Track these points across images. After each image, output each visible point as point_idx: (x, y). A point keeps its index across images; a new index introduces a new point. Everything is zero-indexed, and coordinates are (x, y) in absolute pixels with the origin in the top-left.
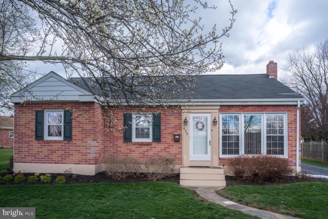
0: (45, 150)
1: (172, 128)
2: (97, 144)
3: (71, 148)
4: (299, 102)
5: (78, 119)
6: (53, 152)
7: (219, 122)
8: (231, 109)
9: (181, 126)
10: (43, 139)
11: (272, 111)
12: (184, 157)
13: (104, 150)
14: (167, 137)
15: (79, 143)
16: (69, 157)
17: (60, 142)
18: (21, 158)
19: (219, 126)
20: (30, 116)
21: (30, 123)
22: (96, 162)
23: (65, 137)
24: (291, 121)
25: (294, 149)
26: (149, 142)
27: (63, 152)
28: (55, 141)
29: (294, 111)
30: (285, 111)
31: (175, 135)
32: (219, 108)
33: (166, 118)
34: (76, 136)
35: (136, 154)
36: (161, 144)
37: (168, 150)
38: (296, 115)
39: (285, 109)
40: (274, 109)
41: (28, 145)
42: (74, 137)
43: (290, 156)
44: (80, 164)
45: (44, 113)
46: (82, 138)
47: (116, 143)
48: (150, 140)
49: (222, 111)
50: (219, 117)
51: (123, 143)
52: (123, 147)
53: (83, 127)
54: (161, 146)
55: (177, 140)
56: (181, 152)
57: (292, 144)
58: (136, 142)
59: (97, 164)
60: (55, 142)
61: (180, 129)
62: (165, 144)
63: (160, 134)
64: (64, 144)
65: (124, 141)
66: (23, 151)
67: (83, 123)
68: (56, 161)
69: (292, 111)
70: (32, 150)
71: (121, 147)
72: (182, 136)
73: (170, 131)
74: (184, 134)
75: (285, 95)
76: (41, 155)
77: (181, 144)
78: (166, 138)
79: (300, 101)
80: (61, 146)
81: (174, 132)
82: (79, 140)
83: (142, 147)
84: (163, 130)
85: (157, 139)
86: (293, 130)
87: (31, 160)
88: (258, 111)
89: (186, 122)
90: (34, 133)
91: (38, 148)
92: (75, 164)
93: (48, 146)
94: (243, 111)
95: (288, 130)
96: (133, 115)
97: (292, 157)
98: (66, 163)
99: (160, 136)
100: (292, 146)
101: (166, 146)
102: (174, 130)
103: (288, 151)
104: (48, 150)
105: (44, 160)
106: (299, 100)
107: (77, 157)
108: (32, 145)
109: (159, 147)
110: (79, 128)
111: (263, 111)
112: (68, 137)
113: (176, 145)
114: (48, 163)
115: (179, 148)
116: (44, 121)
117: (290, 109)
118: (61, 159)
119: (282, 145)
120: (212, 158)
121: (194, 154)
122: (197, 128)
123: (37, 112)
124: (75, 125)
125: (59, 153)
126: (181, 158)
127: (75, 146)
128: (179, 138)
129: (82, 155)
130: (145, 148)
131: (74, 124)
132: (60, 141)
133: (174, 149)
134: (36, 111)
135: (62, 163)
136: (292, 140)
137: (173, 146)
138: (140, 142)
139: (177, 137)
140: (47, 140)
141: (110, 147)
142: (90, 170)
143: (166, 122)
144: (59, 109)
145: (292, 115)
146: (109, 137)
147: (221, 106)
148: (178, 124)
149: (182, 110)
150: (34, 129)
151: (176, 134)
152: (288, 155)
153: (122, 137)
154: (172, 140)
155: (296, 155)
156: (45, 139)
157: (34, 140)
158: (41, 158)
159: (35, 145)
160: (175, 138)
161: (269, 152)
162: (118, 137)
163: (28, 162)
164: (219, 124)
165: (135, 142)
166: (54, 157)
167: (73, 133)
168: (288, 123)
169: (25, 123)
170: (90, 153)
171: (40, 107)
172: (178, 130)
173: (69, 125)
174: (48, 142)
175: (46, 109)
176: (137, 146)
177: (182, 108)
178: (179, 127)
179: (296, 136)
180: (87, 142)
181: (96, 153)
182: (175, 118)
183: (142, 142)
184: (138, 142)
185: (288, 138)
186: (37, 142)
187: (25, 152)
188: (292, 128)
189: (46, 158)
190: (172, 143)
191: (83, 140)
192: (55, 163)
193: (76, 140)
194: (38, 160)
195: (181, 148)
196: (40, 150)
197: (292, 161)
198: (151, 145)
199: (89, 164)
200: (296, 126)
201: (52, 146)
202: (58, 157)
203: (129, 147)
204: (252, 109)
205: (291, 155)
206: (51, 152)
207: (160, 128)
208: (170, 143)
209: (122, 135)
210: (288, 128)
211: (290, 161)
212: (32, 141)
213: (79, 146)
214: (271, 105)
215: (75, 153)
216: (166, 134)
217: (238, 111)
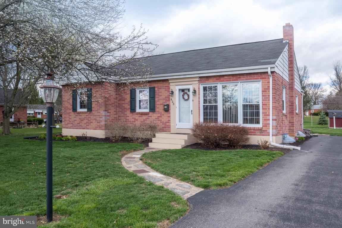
0: (77, 118)
1: (163, 99)
2: (107, 114)
3: (92, 117)
4: (269, 69)
6: (82, 120)
7: (199, 92)
8: (209, 80)
9: (169, 97)
10: (76, 111)
11: (246, 79)
12: (172, 124)
13: (118, 119)
14: (160, 108)
15: (96, 113)
16: (91, 124)
18: (66, 125)
19: (199, 96)
21: (70, 100)
22: (106, 128)
23: (88, 109)
24: (264, 89)
25: (268, 117)
26: (147, 112)
27: (87, 121)
28: (82, 112)
29: (268, 78)
30: (259, 79)
31: (165, 106)
33: (159, 91)
34: (94, 108)
35: (139, 122)
36: (155, 113)
37: (160, 118)
38: (269, 82)
39: (259, 76)
40: (248, 77)
41: (69, 116)
42: (93, 109)
44: (96, 129)
45: (77, 91)
46: (97, 109)
47: (126, 113)
48: (147, 110)
49: (201, 82)
50: (199, 88)
51: (130, 113)
53: (98, 101)
54: (156, 115)
55: (167, 109)
56: (170, 120)
57: (266, 113)
59: (106, 130)
62: (158, 113)
63: (154, 104)
64: (88, 114)
65: (131, 112)
67: (98, 98)
68: (83, 127)
69: (266, 78)
70: (71, 119)
71: (129, 116)
72: (170, 106)
73: (161, 102)
74: (171, 104)
76: (76, 123)
77: (170, 113)
79: (271, 68)
80: (86, 116)
81: (164, 103)
83: (142, 117)
84: (157, 101)
85: (153, 109)
86: (266, 98)
87: (71, 126)
88: (233, 80)
89: (172, 93)
90: (72, 107)
91: (74, 117)
92: (94, 129)
93: (79, 116)
94: (220, 81)
95: (262, 98)
96: (137, 89)
97: (266, 126)
99: (155, 106)
100: (266, 115)
101: (159, 115)
102: (164, 101)
103: (263, 120)
104: (79, 119)
105: (78, 127)
106: (269, 66)
107: (94, 124)
108: (71, 116)
109: (154, 116)
110: (95, 101)
111: (237, 80)
113: (166, 114)
115: (168, 117)
116: (77, 98)
117: (263, 76)
118: (86, 125)
119: (258, 114)
121: (179, 122)
122: (183, 98)
124: (93, 100)
125: (85, 121)
126: (170, 126)
127: (94, 116)
129: (97, 123)
130: (144, 117)
132: (85, 112)
133: (165, 118)
134: (72, 90)
137: (164, 115)
138: (141, 112)
139: (166, 107)
141: (122, 116)
143: (159, 94)
145: (266, 83)
146: (121, 108)
147: (200, 77)
148: (168, 95)
149: (169, 83)
150: (72, 104)
152: (263, 124)
154: (162, 110)
155: (269, 124)
156: (78, 111)
158: (76, 125)
159: (73, 115)
160: (164, 108)
161: (246, 121)
162: (126, 108)
164: (199, 94)
165: (138, 112)
166: (83, 124)
167: (93, 106)
168: (263, 91)
169: (67, 100)
170: (102, 121)
171: (75, 87)
172: (168, 101)
173: (90, 99)
174: (79, 113)
176: (139, 115)
177: (170, 81)
178: (168, 99)
179: (269, 105)
180: (100, 112)
182: (165, 90)
183: (142, 112)
184: (139, 112)
185: (263, 107)
186: (73, 113)
187: (67, 120)
188: (266, 96)
189: (78, 125)
190: (163, 112)
191: (98, 111)
192: (83, 129)
193: (94, 111)
194: (74, 127)
195: (170, 117)
196: (75, 119)
197: (266, 131)
198: (149, 114)
199: (101, 129)
200: (269, 93)
201: (81, 116)
203: (134, 117)
204: (227, 78)
205: (265, 124)
207: (154, 100)
208: (161, 113)
209: (129, 107)
210: (263, 96)
211: (264, 131)
212: (71, 113)
213: (96, 116)
214: (245, 74)
215: (94, 121)
216: (159, 104)
217: (215, 81)
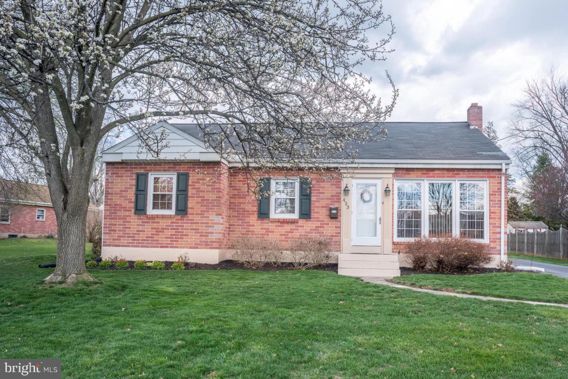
0: (148, 229)
1: (327, 199)
2: (221, 221)
3: (186, 226)
4: (504, 165)
5: (197, 185)
6: (159, 231)
7: (393, 190)
8: (410, 174)
9: (339, 196)
10: (145, 214)
11: (467, 177)
12: (344, 239)
13: (230, 229)
14: (319, 211)
15: (197, 219)
16: (183, 238)
17: (170, 217)
18: (113, 239)
19: (393, 197)
20: (128, 181)
21: (127, 191)
22: (220, 245)
23: (177, 210)
24: (493, 191)
25: (498, 230)
26: (294, 219)
27: (173, 232)
28: (163, 215)
29: (498, 177)
30: (485, 177)
31: (331, 209)
32: (393, 171)
33: (320, 185)
34: (193, 208)
35: (276, 235)
36: (310, 221)
37: (321, 230)
38: (501, 183)
39: (486, 174)
40: (470, 174)
41: (123, 222)
42: (190, 211)
43: (493, 241)
44: (197, 248)
45: (148, 176)
46: (202, 211)
47: (247, 220)
48: (295, 216)
49: (397, 176)
50: (393, 185)
51: (257, 220)
52: (257, 226)
53: (204, 197)
54: (313, 224)
55: (334, 216)
56: (340, 233)
57: (496, 224)
58: (276, 219)
59: (221, 248)
60: (163, 217)
61: (339, 200)
62: (316, 221)
63: (310, 207)
64: (176, 220)
65: (259, 217)
66: (115, 231)
67: (204, 191)
68: (163, 244)
69: (495, 177)
70: (130, 228)
71: (254, 226)
72: (340, 210)
73: (324, 203)
74: (343, 207)
75: (485, 156)
76: (142, 236)
77: (340, 221)
78: (318, 213)
79: (506, 164)
80: (171, 223)
81: (330, 204)
82: (197, 214)
83: (283, 226)
84: (314, 201)
85: (306, 214)
86: (495, 204)
87: (127, 243)
88: (448, 177)
89: (346, 191)
90: (133, 205)
91: (137, 225)
92: (191, 248)
93: (152, 223)
94: (427, 177)
95: (490, 204)
96: (272, 180)
97: (495, 242)
98: (177, 247)
99: (310, 210)
100: (495, 226)
101: (319, 224)
102: (329, 202)
103: (490, 233)
104: (152, 229)
105: (147, 243)
106: (504, 162)
107: (194, 238)
108: (130, 222)
109: (307, 226)
110: (197, 197)
111: (454, 177)
112: (182, 210)
113: (333, 224)
114: (152, 247)
115: (336, 227)
116: (147, 188)
117: (492, 174)
118: (171, 241)
119: (481, 225)
120: (383, 242)
121: (357, 236)
122: (362, 199)
123: (138, 175)
124: (192, 194)
125: (168, 233)
126: (340, 242)
127: (191, 223)
128: (337, 213)
129: (201, 236)
130: (288, 227)
131: (191, 192)
132: (170, 215)
133: (329, 229)
134: (136, 173)
135: (171, 247)
136: (495, 218)
137: (328, 224)
138: (281, 219)
139: (334, 212)
140: (152, 215)
141: (238, 225)
142: (211, 256)
143: (319, 190)
144: (170, 171)
145: (495, 183)
146: (237, 211)
147: (396, 169)
148: (336, 193)
149: (341, 174)
150: (133, 199)
151: (332, 207)
152: (490, 239)
153: (255, 211)
154: (326, 215)
155: (500, 239)
156: (148, 213)
157: (133, 215)
158: (142, 240)
159: (135, 221)
160: (331, 213)
161: (463, 234)
162: (249, 211)
163: (123, 246)
164: (393, 194)
165: (273, 219)
166: (161, 238)
167: (190, 205)
168: (490, 195)
169: (120, 191)
170: (213, 233)
171: (143, 168)
172: (336, 202)
173: (184, 193)
174: (153, 217)
175: (151, 171)
176: (277, 224)
177: (341, 171)
178: (337, 198)
179: (501, 213)
180: (209, 217)
181: (220, 233)
182: (332, 185)
183: (284, 219)
184: (279, 219)
185: (490, 216)
186: (136, 217)
187: (119, 231)
188: (495, 201)
189: (149, 240)
190: (327, 220)
191: (204, 214)
192: (162, 247)
193: (193, 214)
194: (137, 243)
195: (340, 227)
196: (141, 228)
197: (495, 248)
198: (297, 222)
199: (210, 248)
200: (501, 198)
201: (159, 223)
202: (166, 238)
203: (265, 226)
204: (440, 174)
205: (493, 239)
206: (156, 231)
207: (310, 199)
208: (323, 221)
209: (255, 209)
210: (490, 201)
211: (492, 248)
212: (130, 216)
213: (198, 223)
214: (466, 169)
215: (191, 233)
216: (318, 207)
217: (420, 177)
